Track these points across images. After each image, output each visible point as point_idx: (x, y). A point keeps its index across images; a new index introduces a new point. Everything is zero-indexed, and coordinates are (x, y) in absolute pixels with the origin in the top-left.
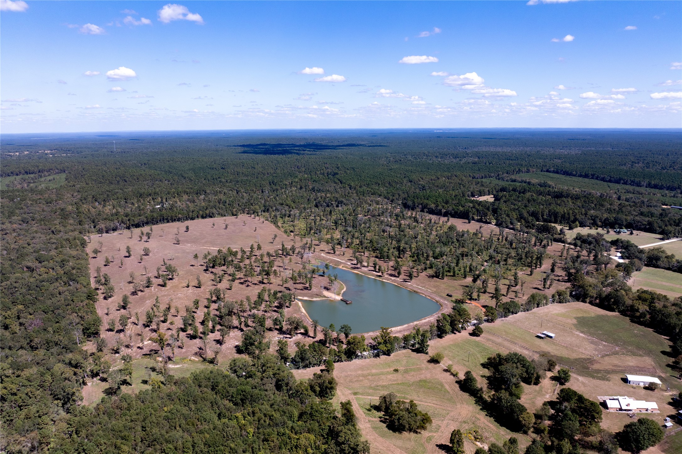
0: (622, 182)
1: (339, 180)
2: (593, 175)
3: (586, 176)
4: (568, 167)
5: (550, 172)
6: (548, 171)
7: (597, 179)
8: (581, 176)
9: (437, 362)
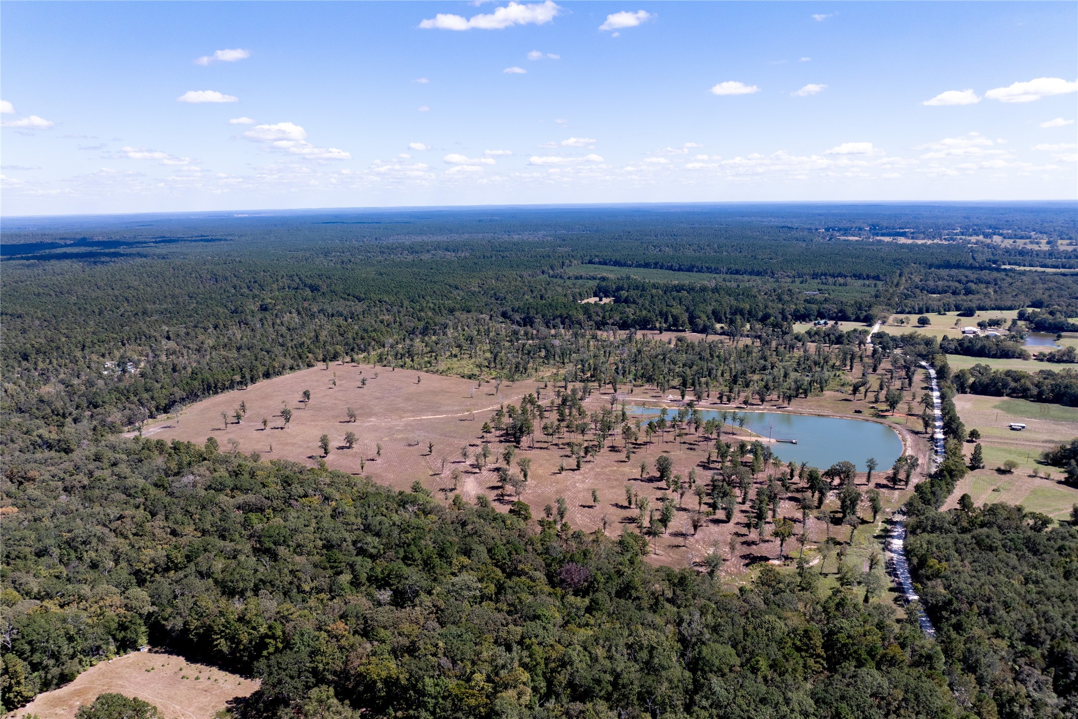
2: (656, 264)
5: (594, 263)
6: (590, 262)
7: (661, 268)
8: (639, 266)
9: (1009, 472)
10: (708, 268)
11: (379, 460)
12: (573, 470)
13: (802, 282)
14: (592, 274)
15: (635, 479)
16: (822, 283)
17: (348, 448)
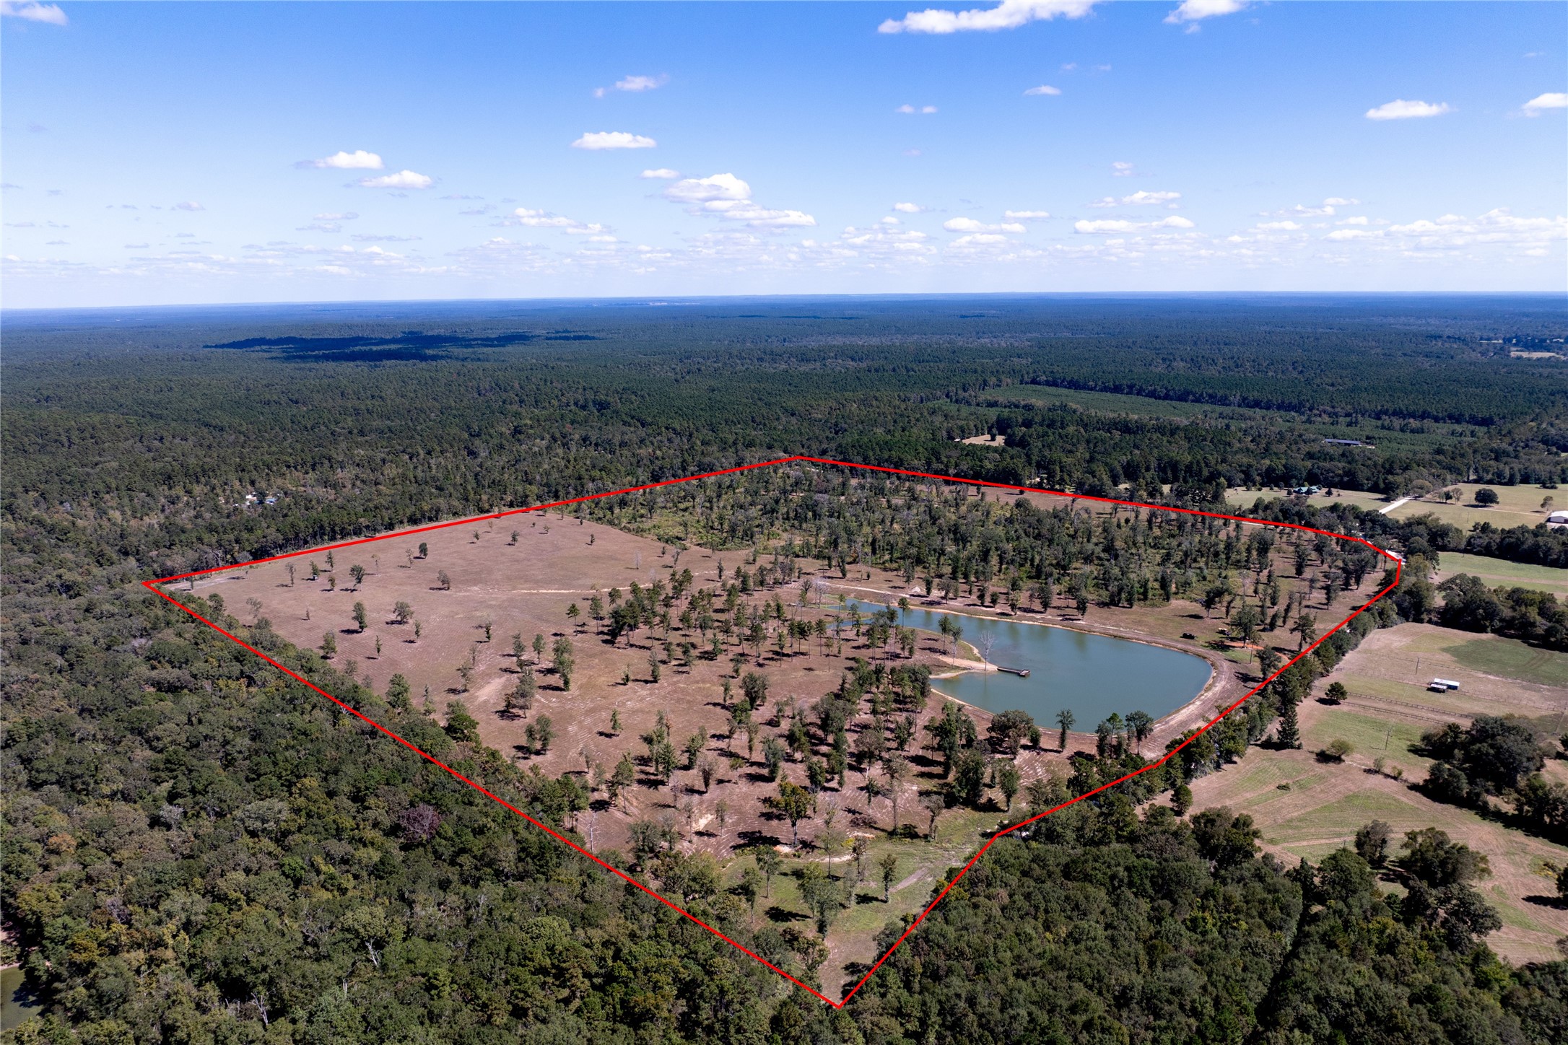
0: (1191, 397)
1: (633, 418)
2: (1131, 387)
3: (1117, 389)
4: (1073, 373)
5: (1039, 383)
6: (1034, 382)
7: (1139, 394)
8: (1105, 389)
9: (1338, 759)
10: (1211, 396)
11: (419, 643)
12: (646, 682)
13: (1349, 424)
14: (1013, 400)
15: (715, 704)
16: (1383, 427)
17: (400, 623)
